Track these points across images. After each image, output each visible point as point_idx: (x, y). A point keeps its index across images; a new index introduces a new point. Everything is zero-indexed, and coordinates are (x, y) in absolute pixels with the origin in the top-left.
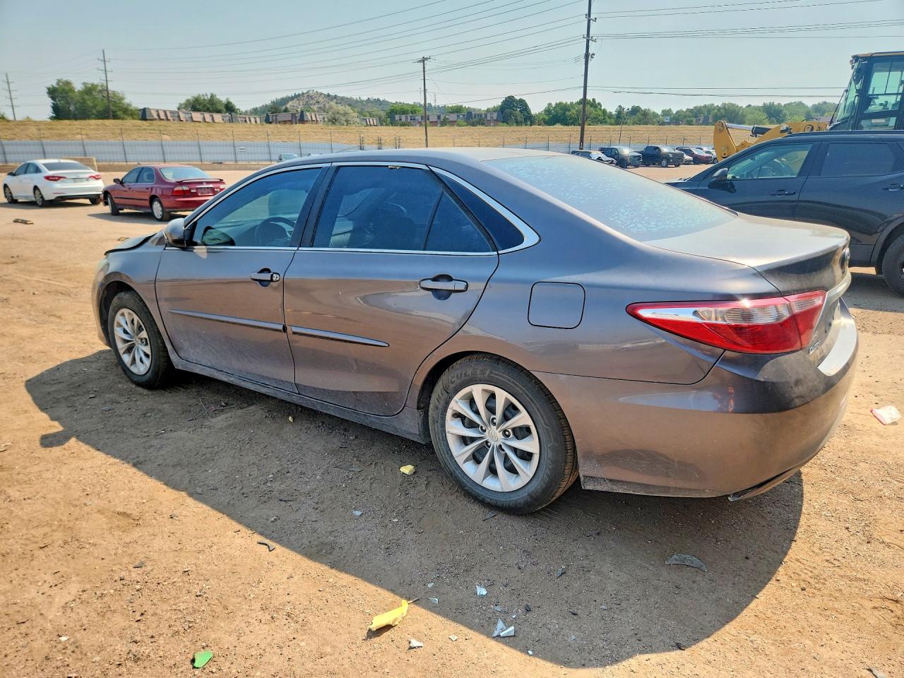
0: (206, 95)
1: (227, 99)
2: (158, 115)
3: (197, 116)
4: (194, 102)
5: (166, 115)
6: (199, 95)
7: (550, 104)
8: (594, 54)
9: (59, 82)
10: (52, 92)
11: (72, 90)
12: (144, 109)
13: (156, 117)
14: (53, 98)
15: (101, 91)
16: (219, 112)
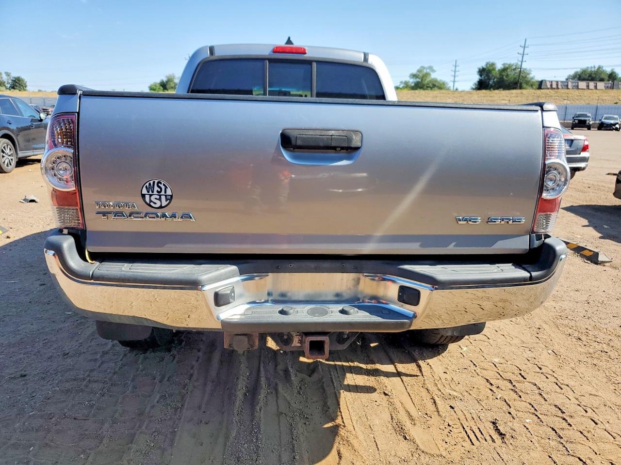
0: (594, 67)
1: (612, 70)
2: (551, 85)
3: (582, 84)
4: (582, 73)
5: (557, 85)
6: (588, 67)
9: (487, 64)
10: (482, 72)
11: (494, 69)
12: (542, 81)
13: (549, 86)
14: (481, 75)
15: (514, 69)
16: (602, 80)
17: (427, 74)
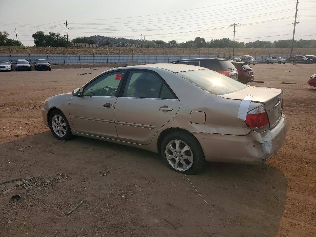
2: (75, 45)
6: (79, 37)
7: (212, 40)
8: (298, 22)
9: (38, 32)
10: (34, 36)
11: (43, 35)
13: (74, 46)
14: (35, 38)
17: (4, 36)
